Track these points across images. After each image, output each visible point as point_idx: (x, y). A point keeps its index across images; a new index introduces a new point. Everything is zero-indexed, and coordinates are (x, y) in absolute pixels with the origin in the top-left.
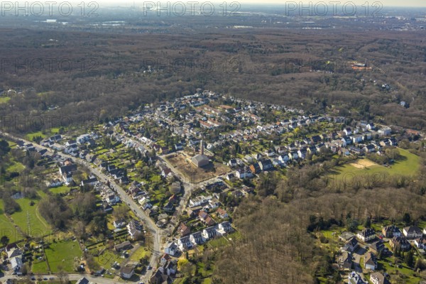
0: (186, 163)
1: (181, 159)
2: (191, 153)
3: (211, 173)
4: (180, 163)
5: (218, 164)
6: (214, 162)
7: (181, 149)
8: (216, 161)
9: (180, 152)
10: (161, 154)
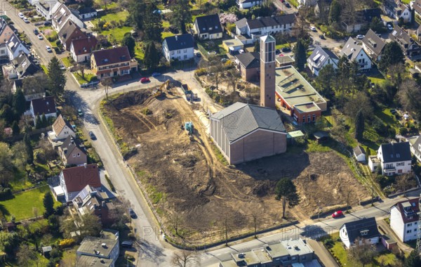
0: (184, 137)
1: (172, 115)
2: (223, 87)
3: (275, 206)
4: (157, 136)
5: (328, 154)
6: (313, 146)
7: (188, 64)
8: (326, 141)
9: (177, 76)
10: (93, 84)
